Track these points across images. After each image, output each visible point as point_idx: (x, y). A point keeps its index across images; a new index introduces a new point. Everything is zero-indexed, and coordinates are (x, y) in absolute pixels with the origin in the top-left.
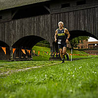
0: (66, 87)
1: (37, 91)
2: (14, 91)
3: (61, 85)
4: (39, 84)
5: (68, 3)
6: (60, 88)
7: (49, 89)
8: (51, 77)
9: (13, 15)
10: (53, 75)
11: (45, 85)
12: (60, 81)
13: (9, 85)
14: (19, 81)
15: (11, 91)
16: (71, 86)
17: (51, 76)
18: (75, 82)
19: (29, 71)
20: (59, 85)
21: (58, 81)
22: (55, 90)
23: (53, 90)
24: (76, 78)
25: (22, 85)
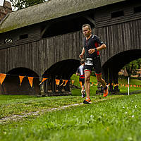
0: (122, 134)
1: (80, 138)
2: (47, 138)
3: (115, 130)
4: (82, 128)
5: (121, 10)
6: (114, 135)
7: (97, 136)
8: (99, 119)
9: (43, 32)
10: (102, 116)
11: (91, 130)
12: (112, 124)
13: (39, 130)
14: (53, 124)
15: (43, 138)
16: (131, 132)
17: (100, 117)
18: (136, 126)
19: (67, 110)
20: (111, 129)
22: (106, 137)
23: (103, 137)
24: (138, 120)
25: (58, 130)
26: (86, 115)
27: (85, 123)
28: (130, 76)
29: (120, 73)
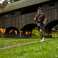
1: (36, 56)
2: (22, 56)
3: (50, 53)
4: (37, 52)
6: (50, 55)
7: (43, 55)
11: (40, 52)
12: (49, 50)
13: (19, 52)
14: (25, 50)
15: (20, 56)
16: (57, 53)
17: (44, 47)
19: (31, 44)
20: (49, 52)
21: (48, 50)
22: (46, 55)
23: (45, 55)
25: (27, 52)
26: (38, 46)
27: (38, 50)
28: (56, 31)
29: (52, 29)
